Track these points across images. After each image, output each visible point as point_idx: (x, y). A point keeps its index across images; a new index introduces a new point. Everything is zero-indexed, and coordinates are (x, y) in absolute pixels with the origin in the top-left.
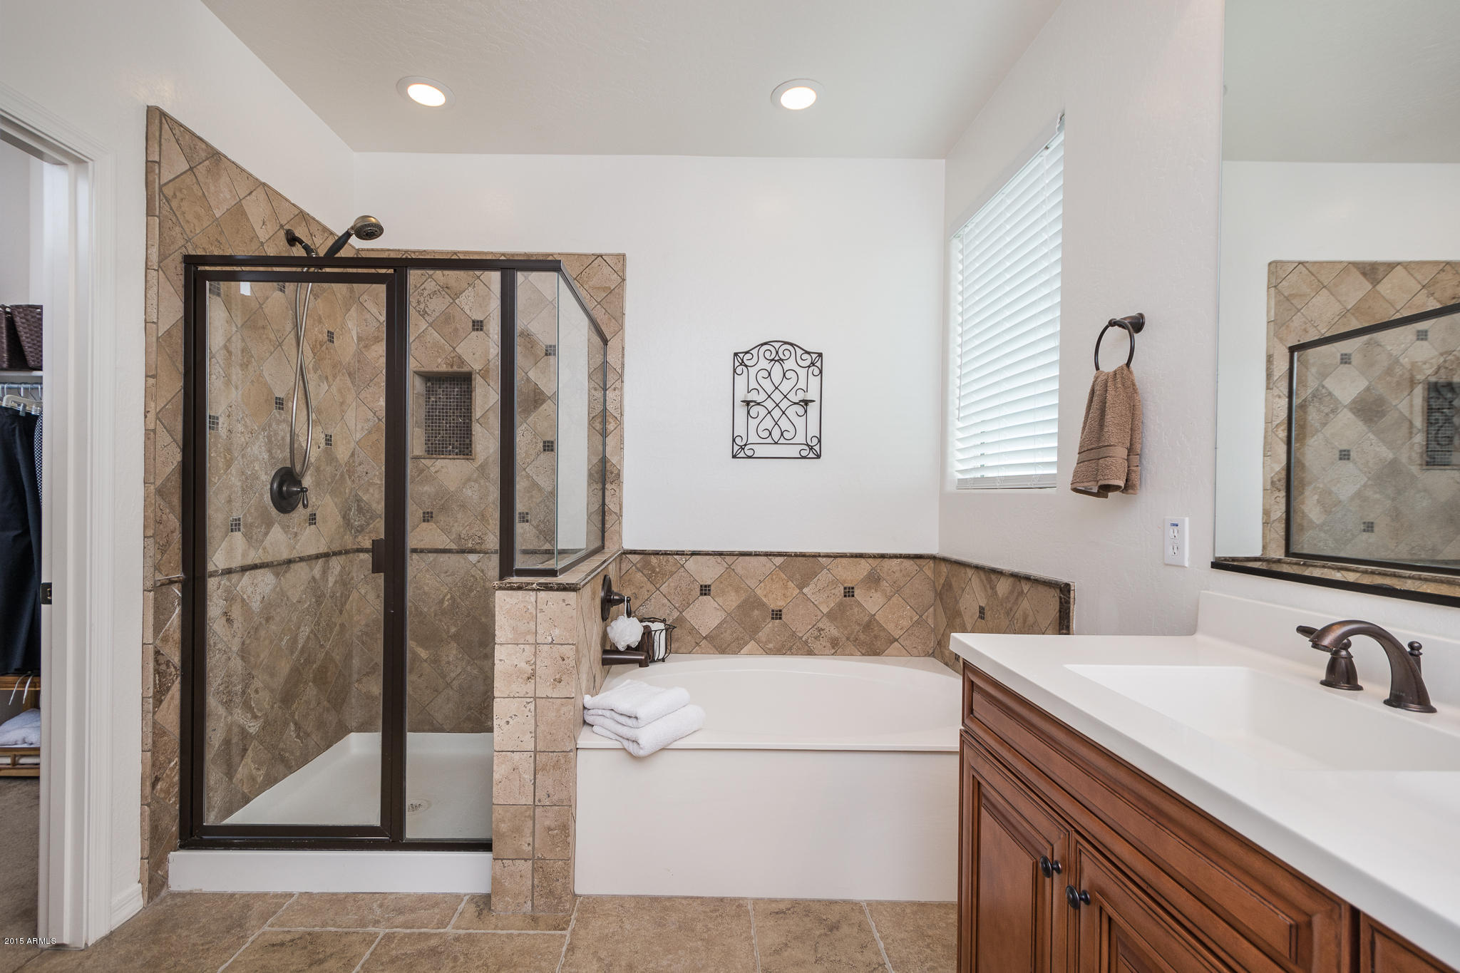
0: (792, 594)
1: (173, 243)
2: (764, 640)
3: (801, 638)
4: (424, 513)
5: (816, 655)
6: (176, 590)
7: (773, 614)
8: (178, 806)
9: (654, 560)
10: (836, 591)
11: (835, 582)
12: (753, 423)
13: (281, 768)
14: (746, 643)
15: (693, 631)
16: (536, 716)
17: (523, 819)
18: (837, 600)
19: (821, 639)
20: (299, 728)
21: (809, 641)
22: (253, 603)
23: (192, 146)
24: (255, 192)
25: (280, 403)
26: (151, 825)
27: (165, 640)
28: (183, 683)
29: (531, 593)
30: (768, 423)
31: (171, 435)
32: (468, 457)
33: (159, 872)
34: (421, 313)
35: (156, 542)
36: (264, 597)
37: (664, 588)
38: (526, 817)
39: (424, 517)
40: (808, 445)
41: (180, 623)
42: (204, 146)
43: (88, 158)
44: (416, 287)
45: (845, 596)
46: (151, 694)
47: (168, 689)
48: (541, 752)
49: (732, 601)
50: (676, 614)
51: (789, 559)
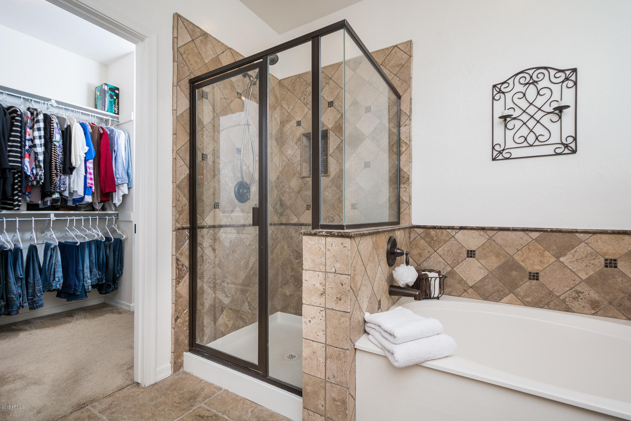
0: (549, 261)
1: (184, 74)
2: (522, 294)
3: (559, 297)
4: (307, 205)
5: (574, 312)
6: (187, 232)
7: (530, 276)
8: (188, 331)
9: (432, 232)
10: (596, 262)
11: (595, 254)
12: (510, 134)
13: (241, 323)
14: (506, 295)
15: (461, 281)
16: (326, 320)
17: (319, 387)
18: (598, 269)
19: (580, 300)
20: (251, 305)
21: (567, 300)
22: (225, 243)
23: (193, 30)
24: (225, 52)
25: (239, 151)
26: (175, 338)
27: (181, 254)
28: (190, 275)
29: (322, 238)
30: (524, 131)
31: (184, 161)
32: (326, 175)
33: (179, 360)
34: (305, 104)
35: (176, 209)
36: (231, 241)
37: (440, 251)
38: (320, 386)
39: (307, 207)
40: (562, 144)
41: (189, 248)
42: (199, 30)
43: (145, 36)
44: (303, 91)
45: (606, 266)
46: (175, 278)
47: (183, 277)
48: (329, 345)
49: (494, 263)
50: (449, 269)
51: (546, 234)
